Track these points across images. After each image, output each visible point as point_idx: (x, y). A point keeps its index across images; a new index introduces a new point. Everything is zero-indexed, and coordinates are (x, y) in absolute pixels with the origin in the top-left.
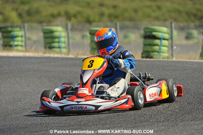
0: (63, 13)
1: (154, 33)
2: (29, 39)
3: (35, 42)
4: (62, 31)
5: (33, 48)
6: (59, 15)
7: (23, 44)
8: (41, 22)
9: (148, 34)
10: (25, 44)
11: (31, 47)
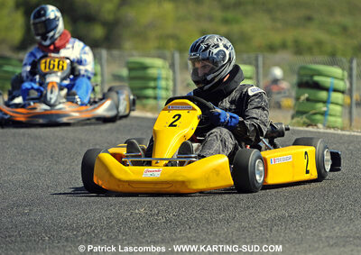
1: (317, 78)
4: (163, 68)
9: (305, 79)
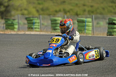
0: (62, 10)
1: (114, 22)
2: (43, 24)
3: (46, 26)
5: (45, 30)
6: (60, 11)
7: (39, 27)
8: (49, 15)
10: (41, 27)
11: (44, 29)
